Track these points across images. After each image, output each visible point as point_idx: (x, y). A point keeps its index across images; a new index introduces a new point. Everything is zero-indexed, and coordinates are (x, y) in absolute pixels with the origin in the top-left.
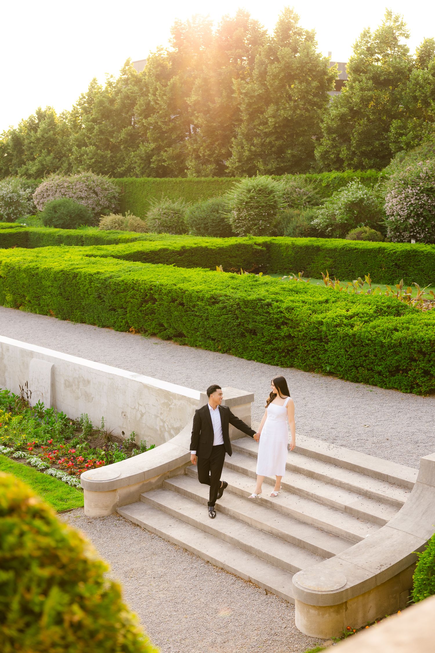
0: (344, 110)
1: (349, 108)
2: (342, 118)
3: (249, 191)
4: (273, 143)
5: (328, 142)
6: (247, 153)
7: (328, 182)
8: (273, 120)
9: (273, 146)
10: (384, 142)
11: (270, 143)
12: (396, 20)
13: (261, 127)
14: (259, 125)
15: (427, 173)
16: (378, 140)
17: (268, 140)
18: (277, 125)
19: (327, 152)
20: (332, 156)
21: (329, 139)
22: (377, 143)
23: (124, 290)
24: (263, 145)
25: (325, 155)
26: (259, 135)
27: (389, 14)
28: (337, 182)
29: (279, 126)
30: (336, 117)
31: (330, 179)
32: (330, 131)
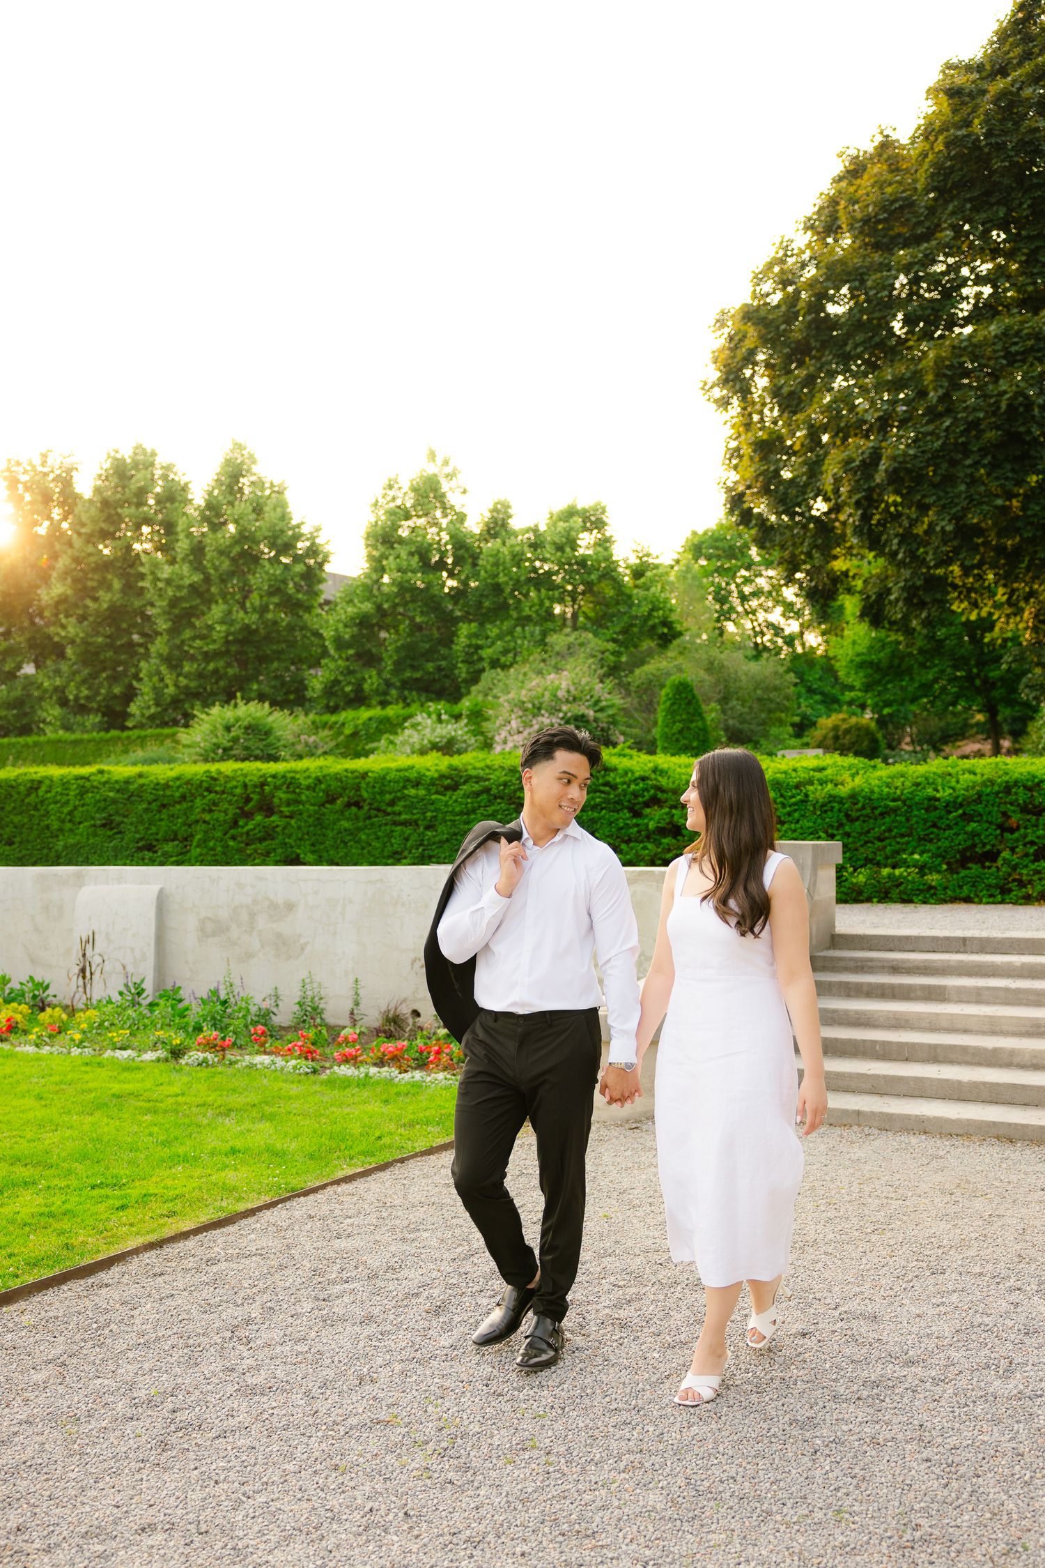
0: (367, 607)
1: (375, 603)
2: (363, 622)
3: (228, 729)
4: (222, 671)
5: (340, 662)
6: (171, 690)
7: (356, 726)
8: (224, 628)
9: (220, 678)
10: (443, 663)
11: (216, 671)
12: (446, 463)
13: (198, 643)
14: (194, 638)
15: (568, 691)
16: (432, 661)
17: (211, 666)
18: (231, 638)
19: (336, 682)
20: (348, 689)
21: (340, 657)
22: (430, 666)
23: (184, 797)
24: (200, 675)
25: (331, 687)
26: (192, 658)
27: (432, 456)
28: (374, 725)
29: (236, 641)
30: (352, 619)
31: (360, 722)
32: (340, 643)
